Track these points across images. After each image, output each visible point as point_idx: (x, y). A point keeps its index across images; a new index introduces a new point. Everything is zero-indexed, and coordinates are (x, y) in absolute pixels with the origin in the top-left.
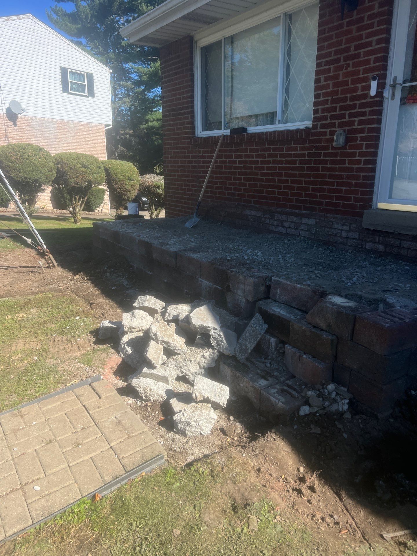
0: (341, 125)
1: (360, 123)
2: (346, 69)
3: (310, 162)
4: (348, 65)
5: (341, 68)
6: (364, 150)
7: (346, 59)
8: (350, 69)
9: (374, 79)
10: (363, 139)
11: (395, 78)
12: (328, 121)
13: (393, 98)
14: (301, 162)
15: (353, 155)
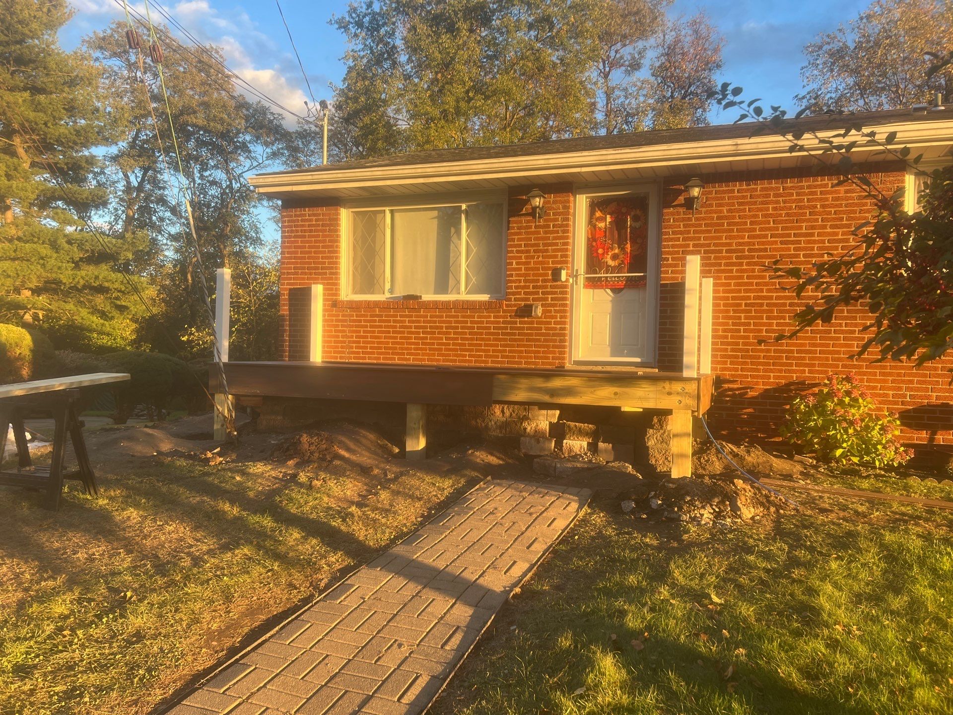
0: (534, 300)
1: (552, 299)
2: (538, 258)
3: (506, 328)
4: (539, 257)
5: (533, 257)
6: (559, 319)
7: (535, 251)
8: (540, 259)
9: (564, 269)
10: (556, 311)
11: (577, 270)
12: (523, 296)
13: (576, 284)
14: (494, 328)
15: (550, 323)
